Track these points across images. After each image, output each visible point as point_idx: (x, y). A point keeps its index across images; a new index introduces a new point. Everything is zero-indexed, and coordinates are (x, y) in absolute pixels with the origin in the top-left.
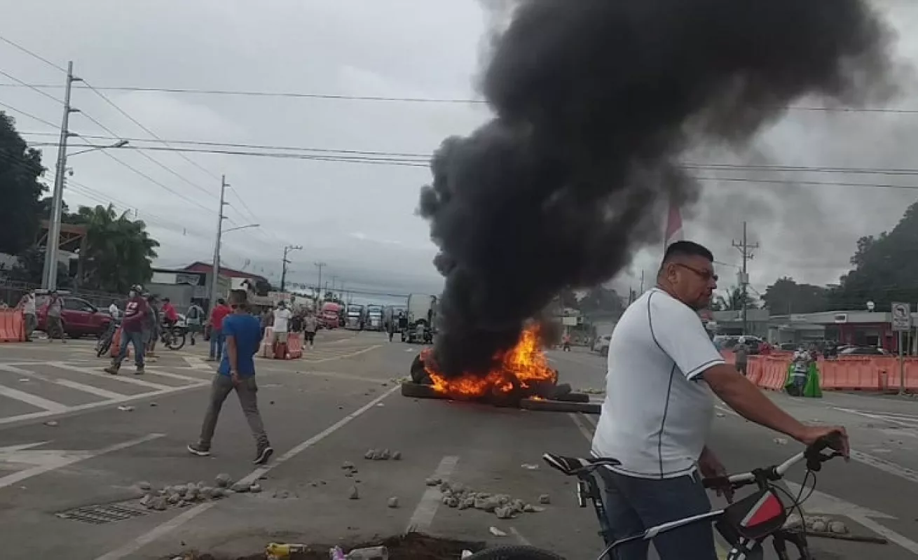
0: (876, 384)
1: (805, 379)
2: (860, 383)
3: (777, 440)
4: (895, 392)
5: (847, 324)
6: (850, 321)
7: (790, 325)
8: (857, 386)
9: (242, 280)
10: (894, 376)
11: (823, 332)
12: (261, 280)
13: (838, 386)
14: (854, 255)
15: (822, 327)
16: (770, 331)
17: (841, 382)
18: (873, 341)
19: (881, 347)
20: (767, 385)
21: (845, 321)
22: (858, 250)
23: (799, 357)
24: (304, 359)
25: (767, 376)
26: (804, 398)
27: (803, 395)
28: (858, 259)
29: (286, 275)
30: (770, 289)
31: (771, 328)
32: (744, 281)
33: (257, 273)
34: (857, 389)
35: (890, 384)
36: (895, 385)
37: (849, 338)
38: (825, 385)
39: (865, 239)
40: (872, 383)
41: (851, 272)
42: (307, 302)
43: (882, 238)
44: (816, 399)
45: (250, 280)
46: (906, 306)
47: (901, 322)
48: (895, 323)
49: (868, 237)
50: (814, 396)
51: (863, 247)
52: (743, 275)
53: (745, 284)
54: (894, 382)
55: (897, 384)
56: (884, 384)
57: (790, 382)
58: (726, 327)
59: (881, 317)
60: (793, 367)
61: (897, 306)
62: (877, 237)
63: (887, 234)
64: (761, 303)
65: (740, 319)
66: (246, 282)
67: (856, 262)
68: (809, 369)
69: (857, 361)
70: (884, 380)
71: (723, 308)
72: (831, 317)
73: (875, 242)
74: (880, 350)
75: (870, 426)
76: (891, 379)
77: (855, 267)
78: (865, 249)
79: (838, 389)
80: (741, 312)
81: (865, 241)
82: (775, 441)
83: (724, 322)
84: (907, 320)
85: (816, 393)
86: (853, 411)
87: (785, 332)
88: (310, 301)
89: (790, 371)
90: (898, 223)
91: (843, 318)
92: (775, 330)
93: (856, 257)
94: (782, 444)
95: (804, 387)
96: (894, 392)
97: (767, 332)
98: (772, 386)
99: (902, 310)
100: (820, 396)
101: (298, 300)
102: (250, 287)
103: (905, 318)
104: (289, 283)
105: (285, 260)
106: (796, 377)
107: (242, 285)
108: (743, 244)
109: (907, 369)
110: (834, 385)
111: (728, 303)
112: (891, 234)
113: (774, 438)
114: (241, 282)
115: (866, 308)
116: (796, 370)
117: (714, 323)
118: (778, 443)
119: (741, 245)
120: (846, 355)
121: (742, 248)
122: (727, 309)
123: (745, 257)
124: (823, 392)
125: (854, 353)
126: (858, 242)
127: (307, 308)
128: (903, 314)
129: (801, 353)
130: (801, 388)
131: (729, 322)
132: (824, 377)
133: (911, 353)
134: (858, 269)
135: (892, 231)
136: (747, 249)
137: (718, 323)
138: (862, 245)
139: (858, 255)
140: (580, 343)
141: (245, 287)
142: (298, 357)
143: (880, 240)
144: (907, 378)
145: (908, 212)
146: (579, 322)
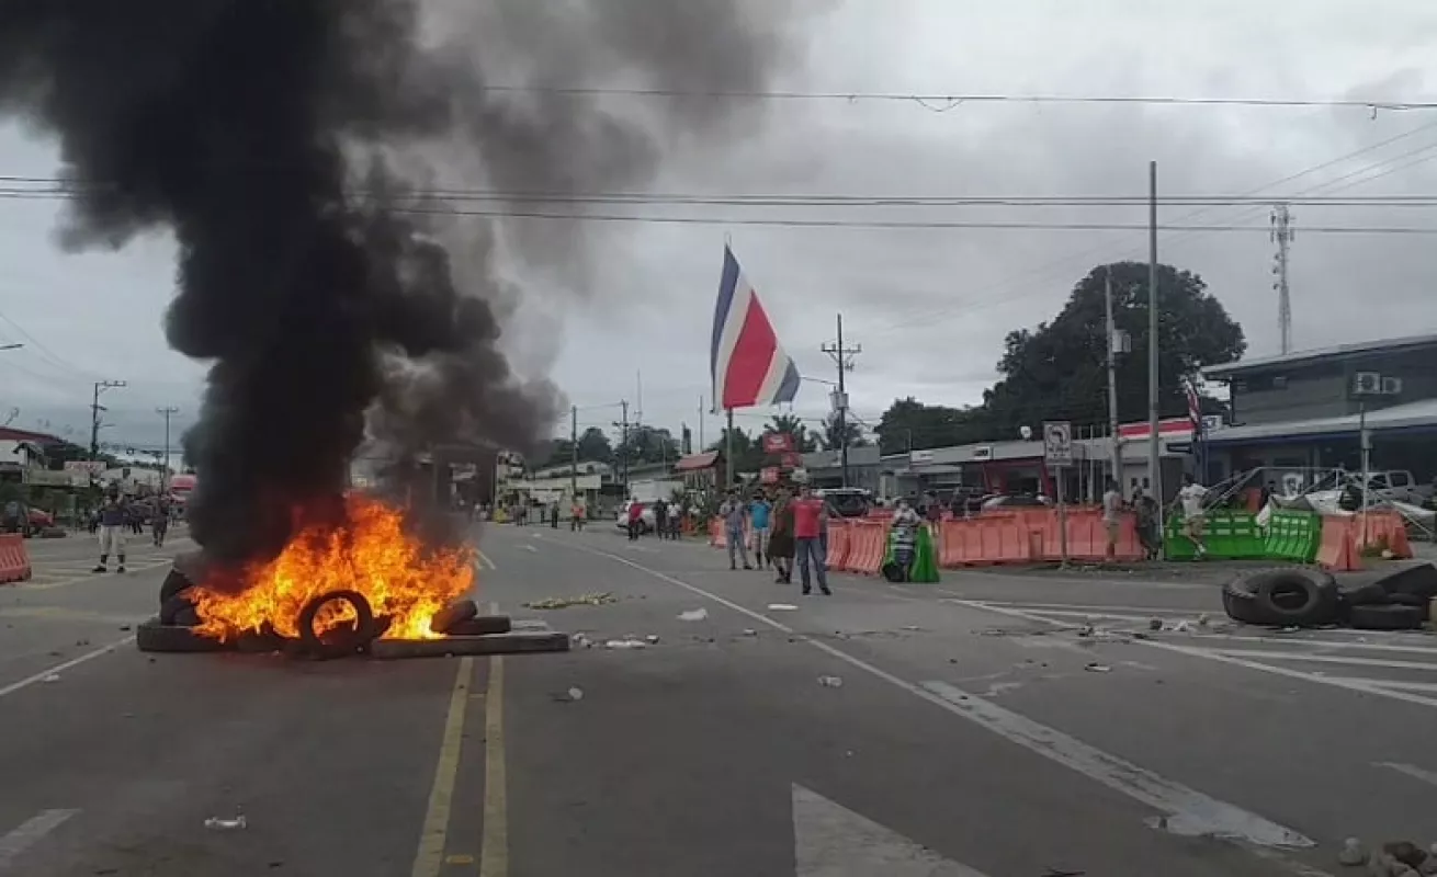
0: (1025, 554)
1: (912, 553)
2: (1001, 554)
3: (825, 681)
4: (1056, 564)
5: (991, 461)
6: (995, 457)
7: (911, 467)
8: (998, 558)
9: (14, 444)
10: (1052, 540)
11: (959, 477)
12: (50, 443)
13: (967, 560)
14: (1002, 358)
15: (957, 469)
16: (883, 479)
17: (974, 554)
18: (1031, 485)
19: (1043, 494)
20: (858, 567)
21: (988, 458)
22: (1006, 352)
23: (902, 518)
24: (34, 582)
25: (857, 550)
26: (913, 585)
27: (909, 580)
28: (1008, 364)
29: (99, 431)
30: (886, 416)
31: (883, 474)
32: (841, 405)
33: (45, 431)
34: (997, 563)
35: (1047, 552)
36: (1054, 553)
37: (996, 484)
38: (948, 561)
39: (1016, 335)
40: (1020, 552)
41: (999, 386)
42: (149, 478)
43: (1040, 331)
44: (929, 585)
45: (31, 443)
46: (1065, 428)
47: (1059, 453)
48: (1050, 455)
49: (1021, 332)
50: (927, 581)
51: (1014, 347)
52: (840, 395)
53: (842, 410)
54: (1052, 549)
55: (1058, 552)
56: (1038, 550)
57: (891, 559)
58: (820, 475)
59: (1035, 449)
60: (893, 534)
61: (1050, 428)
62: (1033, 332)
63: (1048, 326)
64: (873, 438)
65: (839, 464)
66: (22, 446)
67: (1005, 369)
68: (917, 536)
69: (996, 518)
70: (1037, 543)
71: (819, 448)
72: (965, 453)
73: (1031, 339)
74: (1040, 498)
75: (1002, 633)
76: (1047, 545)
77: (1003, 377)
78: (1017, 348)
79: (969, 565)
80: (840, 453)
81: (1016, 338)
82: (820, 680)
83: (816, 470)
84: (1067, 449)
85: (929, 577)
86: (982, 604)
87: (904, 479)
88: (156, 473)
89: (890, 541)
90: (1063, 309)
91: (984, 453)
92: (889, 477)
93: (1004, 362)
94: (832, 686)
95: (911, 566)
96: (1054, 564)
97: (878, 480)
98: (865, 567)
99: (1060, 434)
100: (936, 579)
101: (136, 473)
102: (31, 454)
103: (1065, 446)
104: (105, 445)
105: (96, 407)
106: (897, 550)
107: (16, 452)
108: (837, 348)
109: (1072, 527)
110: (961, 559)
111: (827, 441)
112: (1054, 325)
113: (820, 676)
114: (13, 448)
115: (1020, 437)
116: (898, 539)
117: (802, 472)
118: (825, 684)
119: (834, 350)
120: (990, 509)
121: (836, 355)
122: (826, 448)
123: (841, 367)
124: (941, 572)
125: (1003, 504)
126: (1008, 339)
127: (149, 487)
128: (1061, 441)
129: (905, 511)
130: (905, 568)
131: (825, 469)
132: (947, 547)
133: (1085, 501)
134: (1008, 379)
135: (1054, 320)
136: (845, 356)
137: (808, 471)
138: (1013, 343)
139: (1008, 357)
140: (604, 515)
141: (21, 457)
142: (20, 579)
143: (1038, 335)
144: (1072, 541)
145: (1077, 291)
146: (606, 482)
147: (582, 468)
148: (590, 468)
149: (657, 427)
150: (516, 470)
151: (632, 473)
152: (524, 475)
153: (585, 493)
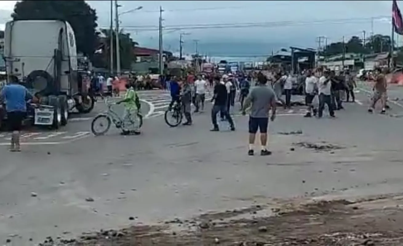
105: (181, 42)
146: (357, 62)
147: (347, 56)
148: (352, 56)
149: (384, 35)
150: (322, 57)
151: (369, 57)
152: (325, 60)
153: (348, 66)
